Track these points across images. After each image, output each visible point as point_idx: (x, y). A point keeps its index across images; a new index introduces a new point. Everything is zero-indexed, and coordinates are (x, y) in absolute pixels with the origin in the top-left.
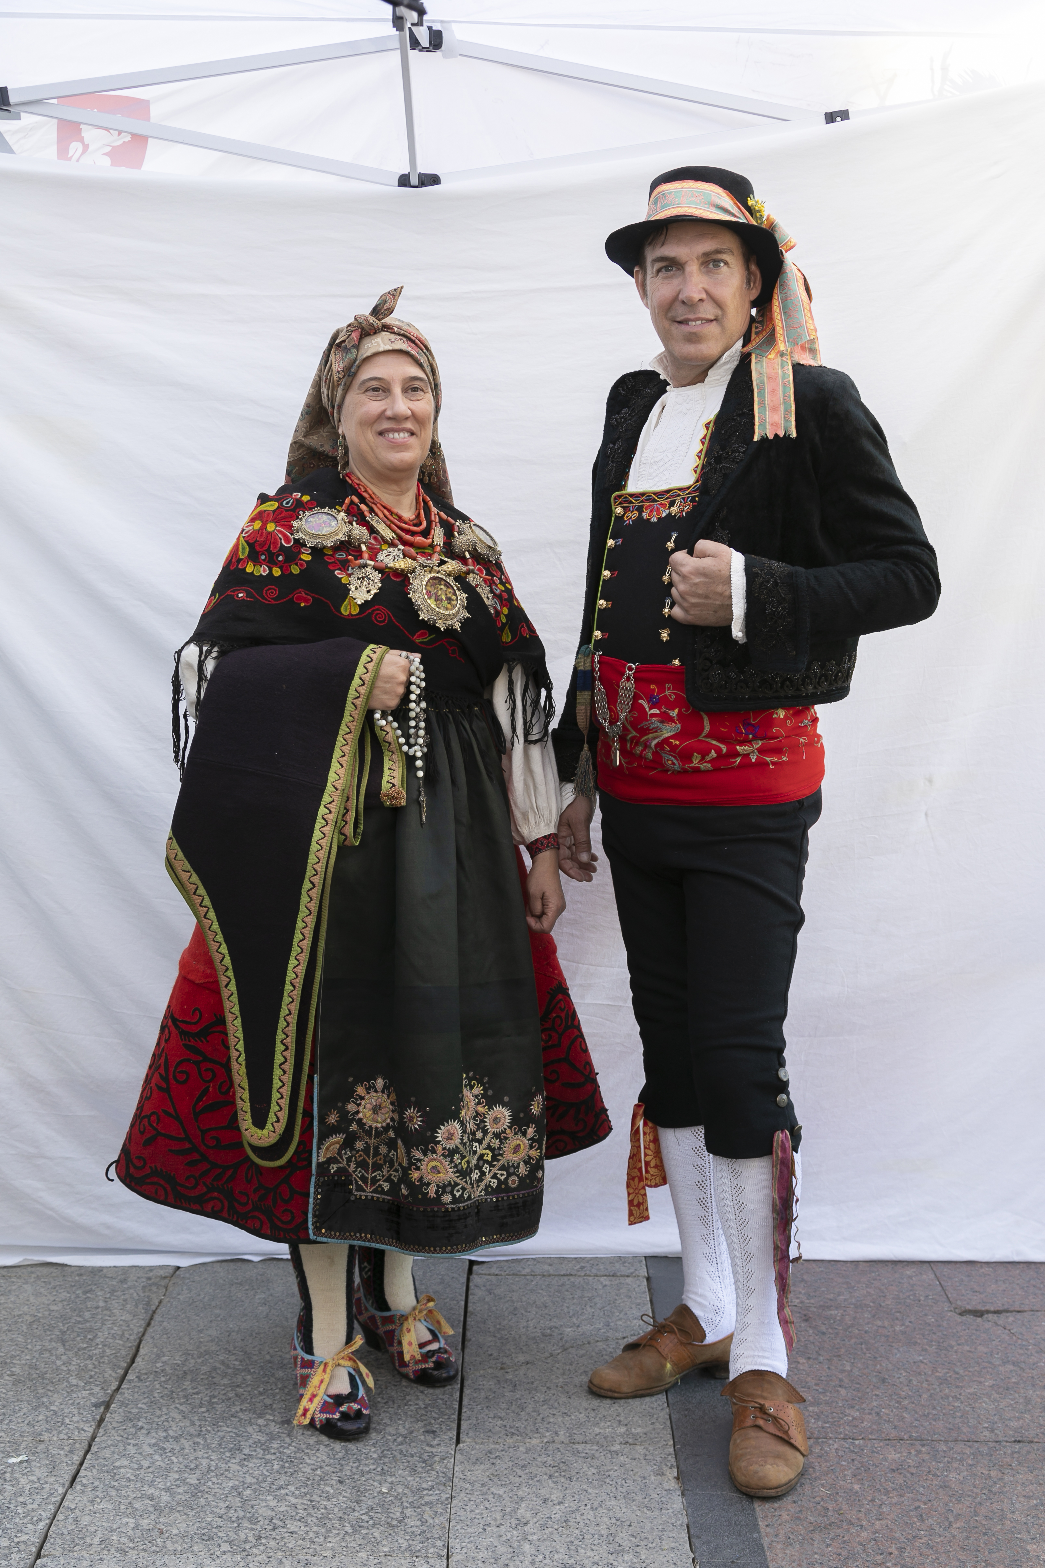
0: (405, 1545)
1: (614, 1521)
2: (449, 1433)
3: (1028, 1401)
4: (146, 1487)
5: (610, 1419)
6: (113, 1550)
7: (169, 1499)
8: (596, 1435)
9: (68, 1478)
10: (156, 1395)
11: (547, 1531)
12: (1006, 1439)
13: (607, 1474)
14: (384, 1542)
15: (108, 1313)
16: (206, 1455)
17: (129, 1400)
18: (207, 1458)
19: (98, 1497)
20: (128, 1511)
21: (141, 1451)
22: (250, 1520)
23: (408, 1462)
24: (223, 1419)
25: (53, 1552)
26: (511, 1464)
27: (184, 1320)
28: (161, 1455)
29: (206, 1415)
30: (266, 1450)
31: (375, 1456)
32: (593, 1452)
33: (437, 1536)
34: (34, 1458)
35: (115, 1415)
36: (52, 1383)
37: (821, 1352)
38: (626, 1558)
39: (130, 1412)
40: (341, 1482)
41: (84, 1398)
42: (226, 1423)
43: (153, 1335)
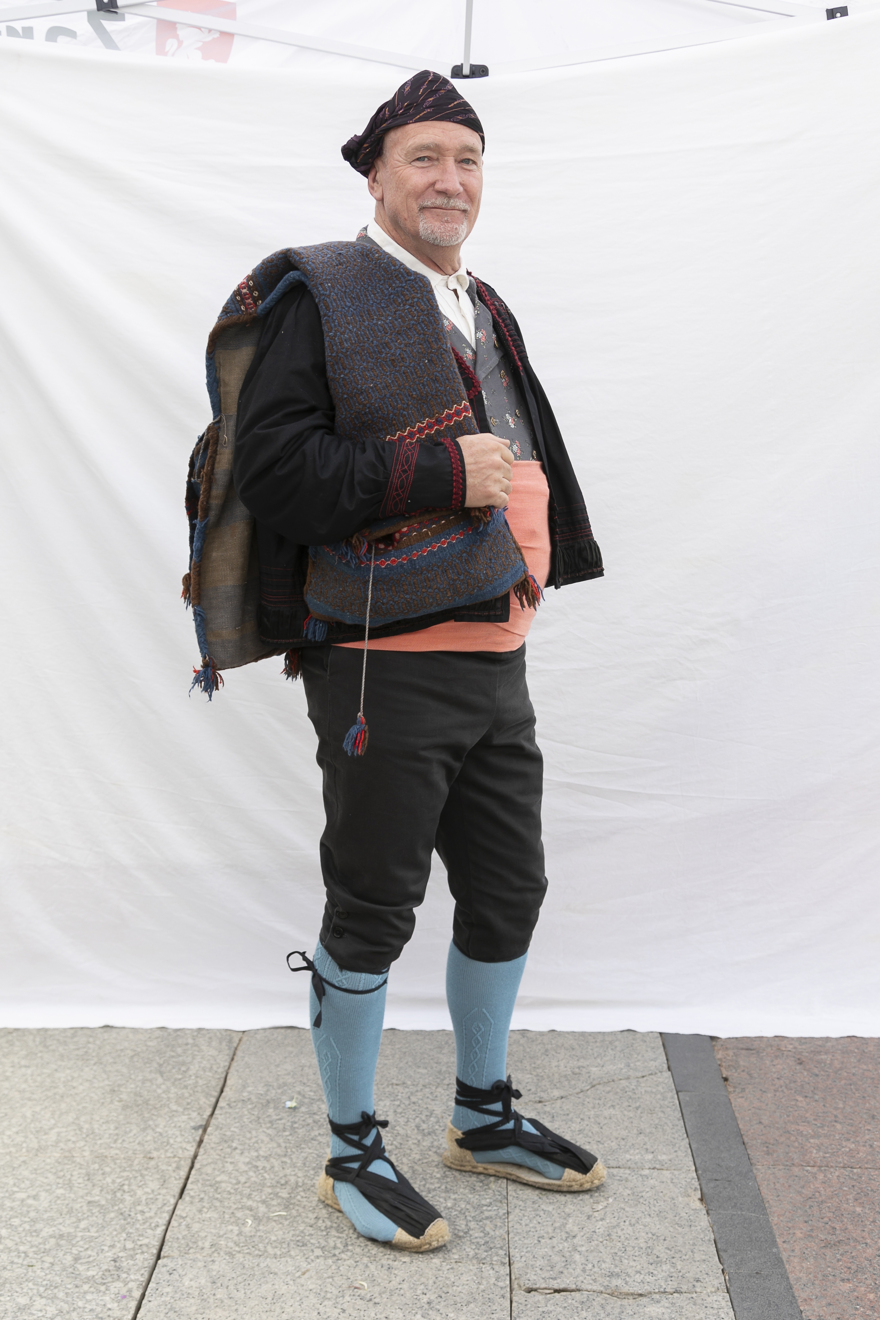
0: (472, 1253)
1: (650, 1235)
4: (245, 1200)
5: (637, 1147)
6: (222, 1253)
7: (266, 1210)
8: (628, 1161)
9: (177, 1191)
10: (245, 1120)
11: (593, 1243)
13: (640, 1195)
14: (454, 1250)
15: (196, 1048)
16: (293, 1173)
17: (222, 1124)
18: (295, 1175)
19: (204, 1207)
20: (232, 1220)
21: (237, 1168)
23: (468, 1181)
24: (304, 1141)
25: (172, 1254)
27: (263, 1056)
28: (255, 1172)
29: (290, 1138)
31: (438, 1176)
32: (626, 1176)
33: (499, 1246)
34: (146, 1173)
35: (212, 1137)
36: (155, 1108)
37: (816, 1092)
38: (664, 1267)
39: (224, 1135)
41: (184, 1122)
43: (237, 1068)
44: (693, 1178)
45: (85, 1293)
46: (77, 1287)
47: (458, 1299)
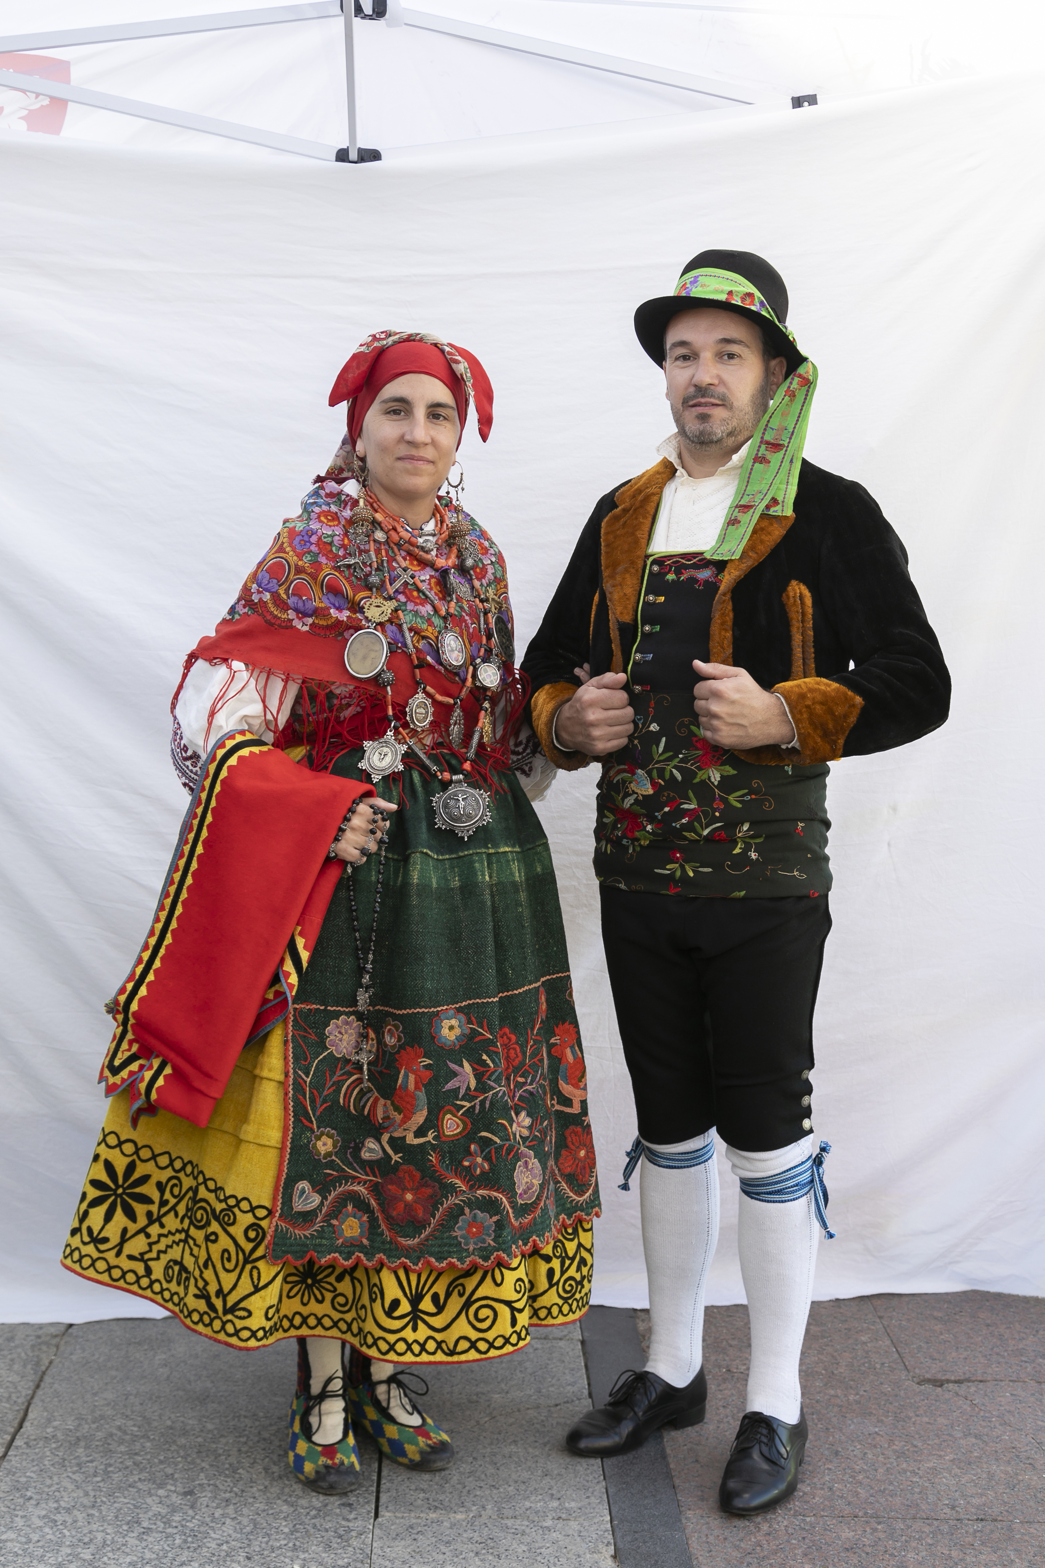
2: (366, 1506)
3: (991, 1476)
5: (540, 1492)
8: (527, 1510)
10: (46, 1463)
12: (968, 1517)
13: (538, 1551)
16: (101, 1528)
17: (16, 1468)
18: (102, 1531)
21: (29, 1523)
23: (323, 1537)
24: (120, 1489)
27: (78, 1382)
28: (52, 1528)
29: (101, 1484)
39: (17, 1481)
42: (123, 1494)
43: (43, 1397)
44: (607, 1531)
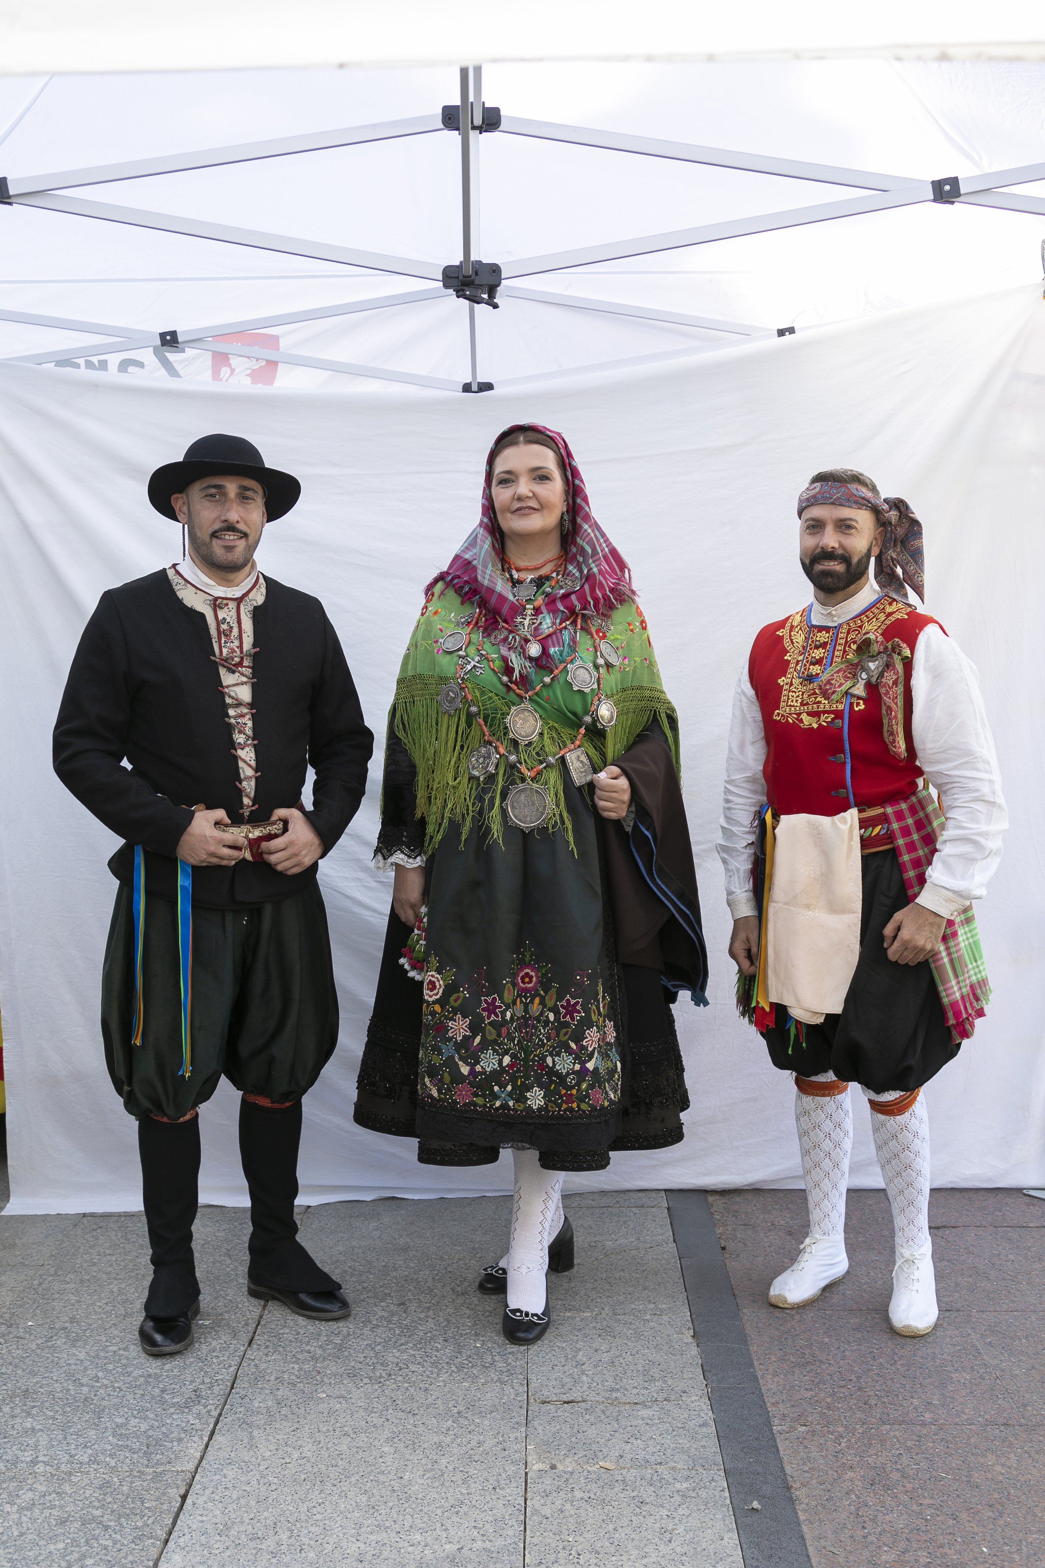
0: (496, 1378)
1: (647, 1362)
4: (304, 1345)
6: (285, 1384)
7: (322, 1352)
8: (633, 1309)
9: (246, 1340)
11: (598, 1368)
13: (641, 1333)
14: (481, 1377)
19: (270, 1352)
20: (294, 1359)
22: (381, 1364)
25: (243, 1385)
26: (570, 1328)
30: (390, 1322)
31: (469, 1324)
32: (631, 1320)
33: (519, 1372)
38: (657, 1384)
40: (446, 1341)
45: (171, 1414)
46: (164, 1410)
47: (483, 1410)
